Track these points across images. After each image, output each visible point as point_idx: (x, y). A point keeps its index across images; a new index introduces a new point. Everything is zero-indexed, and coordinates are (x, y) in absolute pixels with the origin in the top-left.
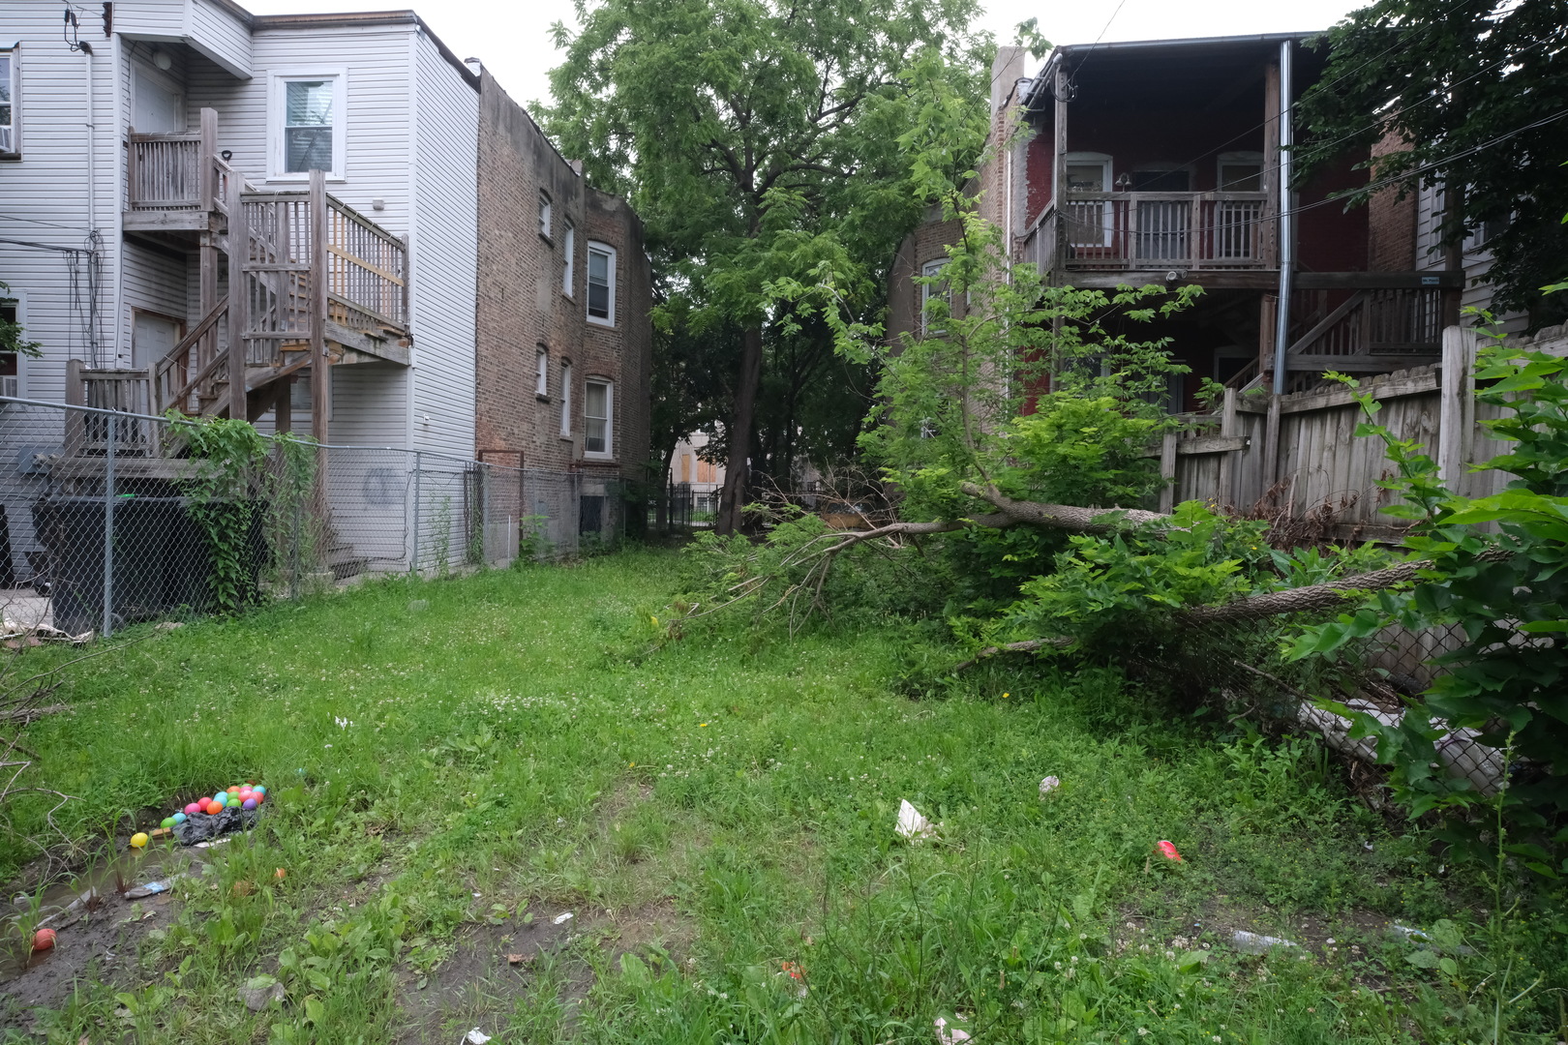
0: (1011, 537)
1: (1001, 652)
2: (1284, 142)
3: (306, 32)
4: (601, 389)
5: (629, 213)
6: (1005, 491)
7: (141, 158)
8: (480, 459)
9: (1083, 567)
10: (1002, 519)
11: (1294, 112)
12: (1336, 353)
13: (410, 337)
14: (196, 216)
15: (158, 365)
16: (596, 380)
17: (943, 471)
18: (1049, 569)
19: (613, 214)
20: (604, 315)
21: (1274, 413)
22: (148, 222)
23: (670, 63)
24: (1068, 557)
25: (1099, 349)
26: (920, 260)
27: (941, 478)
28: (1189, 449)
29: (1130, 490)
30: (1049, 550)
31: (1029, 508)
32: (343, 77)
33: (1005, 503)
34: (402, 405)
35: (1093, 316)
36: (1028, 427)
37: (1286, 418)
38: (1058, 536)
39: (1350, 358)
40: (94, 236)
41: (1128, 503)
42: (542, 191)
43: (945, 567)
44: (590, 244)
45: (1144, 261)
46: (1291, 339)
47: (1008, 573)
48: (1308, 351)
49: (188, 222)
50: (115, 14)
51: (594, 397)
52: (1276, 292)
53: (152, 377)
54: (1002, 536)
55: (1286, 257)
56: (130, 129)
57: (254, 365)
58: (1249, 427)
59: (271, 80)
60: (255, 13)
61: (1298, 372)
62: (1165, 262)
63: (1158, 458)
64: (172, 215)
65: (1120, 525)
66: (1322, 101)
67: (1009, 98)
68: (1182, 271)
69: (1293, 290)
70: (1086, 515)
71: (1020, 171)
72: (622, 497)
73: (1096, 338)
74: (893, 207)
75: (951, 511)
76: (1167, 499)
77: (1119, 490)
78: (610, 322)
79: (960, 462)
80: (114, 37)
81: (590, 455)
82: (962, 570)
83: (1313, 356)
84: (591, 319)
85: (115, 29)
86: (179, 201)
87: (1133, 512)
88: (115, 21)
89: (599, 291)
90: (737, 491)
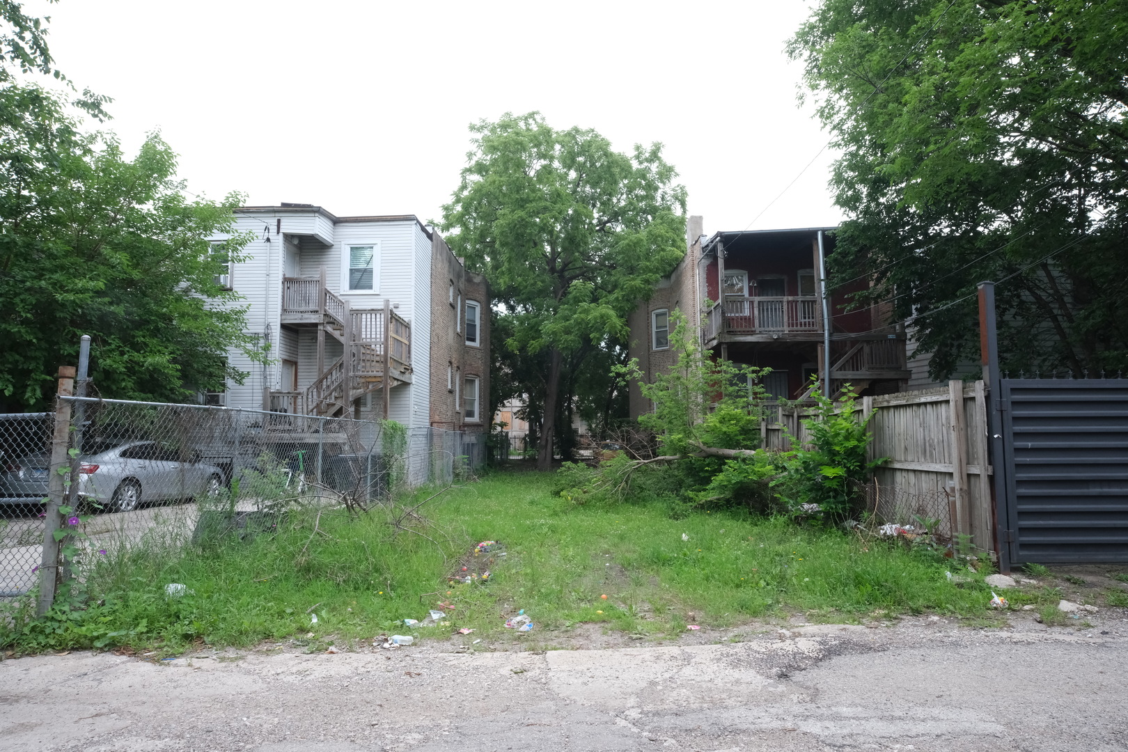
0: (707, 461)
1: (706, 501)
2: (822, 277)
3: (361, 224)
4: (473, 381)
5: (485, 282)
6: (704, 443)
7: (288, 288)
8: (431, 425)
9: (732, 470)
10: (704, 454)
11: (825, 263)
12: (853, 370)
13: (412, 370)
14: (317, 316)
15: (308, 389)
16: (470, 377)
17: (680, 436)
18: (721, 471)
19: (478, 284)
20: (474, 340)
21: (795, 415)
22: (293, 319)
23: (523, 220)
24: (726, 467)
25: (737, 388)
26: (650, 309)
27: (679, 438)
28: (770, 427)
29: (748, 443)
30: (721, 465)
31: (714, 450)
32: (379, 245)
33: (705, 448)
34: (408, 402)
35: (733, 377)
36: (712, 420)
37: (799, 417)
38: (722, 460)
39: (859, 372)
40: (268, 327)
41: (747, 447)
42: (451, 280)
43: (680, 474)
44: (467, 301)
45: (762, 329)
46: (831, 365)
47: (707, 474)
48: (840, 369)
49: (313, 319)
50: (281, 224)
51: (468, 387)
52: (823, 342)
53: (305, 394)
54: (704, 461)
55: (826, 327)
56: (284, 275)
57: (354, 388)
58: (788, 420)
59: (343, 246)
60: (337, 216)
61: (837, 380)
62: (772, 329)
63: (760, 429)
64: (306, 315)
65: (742, 456)
66: (835, 260)
67: (696, 242)
68: (781, 333)
69: (831, 342)
70: (732, 452)
71: (703, 280)
72: (486, 443)
73: (736, 385)
74: (639, 290)
75: (684, 451)
76: (764, 445)
77: (745, 443)
78: (477, 344)
79: (688, 434)
80: (281, 235)
81: (468, 420)
82: (687, 475)
83: (843, 372)
84: (468, 343)
85: (281, 231)
86: (307, 309)
87: (748, 451)
88: (281, 227)
89: (472, 327)
90: (549, 438)
